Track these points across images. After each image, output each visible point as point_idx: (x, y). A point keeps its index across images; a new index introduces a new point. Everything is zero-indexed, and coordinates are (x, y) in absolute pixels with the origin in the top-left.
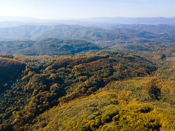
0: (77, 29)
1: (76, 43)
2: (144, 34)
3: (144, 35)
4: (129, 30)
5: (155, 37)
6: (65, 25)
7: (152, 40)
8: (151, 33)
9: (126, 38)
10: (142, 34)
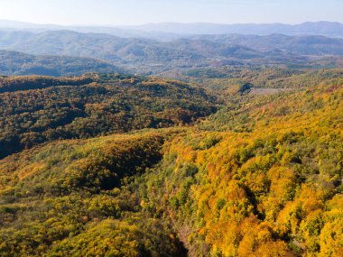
0: (97, 40)
1: (68, 64)
2: (235, 50)
3: (236, 52)
4: (207, 44)
5: (254, 56)
6: (72, 32)
7: (249, 61)
8: (248, 49)
9: (195, 57)
10: (232, 51)
